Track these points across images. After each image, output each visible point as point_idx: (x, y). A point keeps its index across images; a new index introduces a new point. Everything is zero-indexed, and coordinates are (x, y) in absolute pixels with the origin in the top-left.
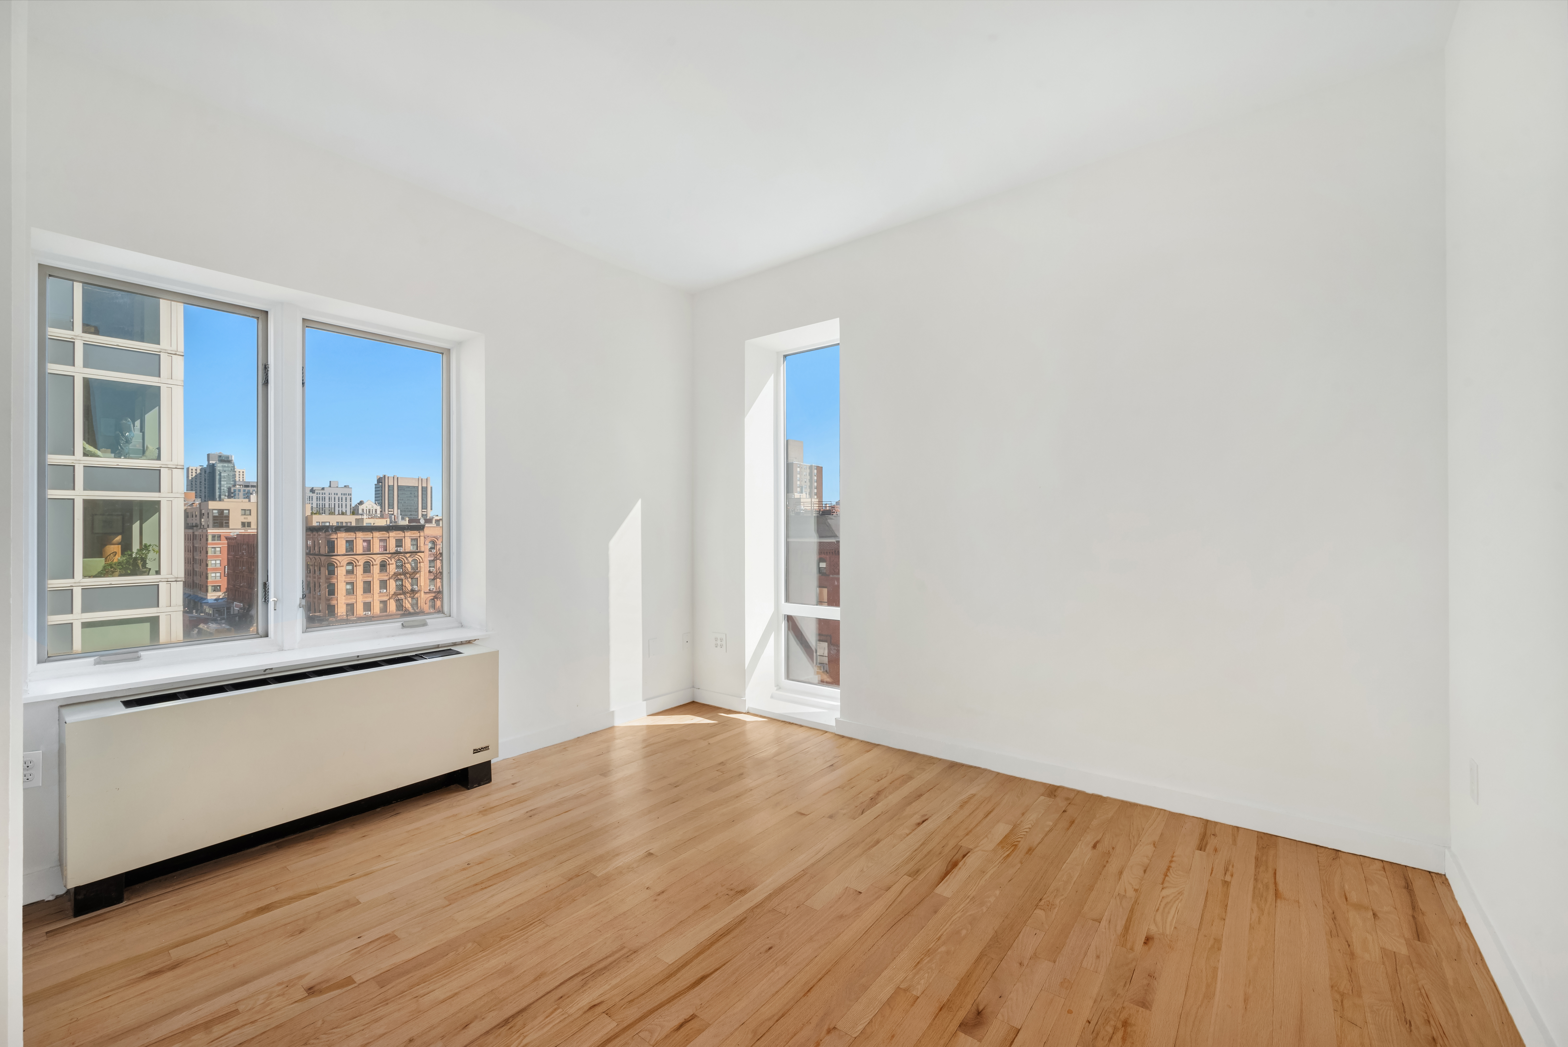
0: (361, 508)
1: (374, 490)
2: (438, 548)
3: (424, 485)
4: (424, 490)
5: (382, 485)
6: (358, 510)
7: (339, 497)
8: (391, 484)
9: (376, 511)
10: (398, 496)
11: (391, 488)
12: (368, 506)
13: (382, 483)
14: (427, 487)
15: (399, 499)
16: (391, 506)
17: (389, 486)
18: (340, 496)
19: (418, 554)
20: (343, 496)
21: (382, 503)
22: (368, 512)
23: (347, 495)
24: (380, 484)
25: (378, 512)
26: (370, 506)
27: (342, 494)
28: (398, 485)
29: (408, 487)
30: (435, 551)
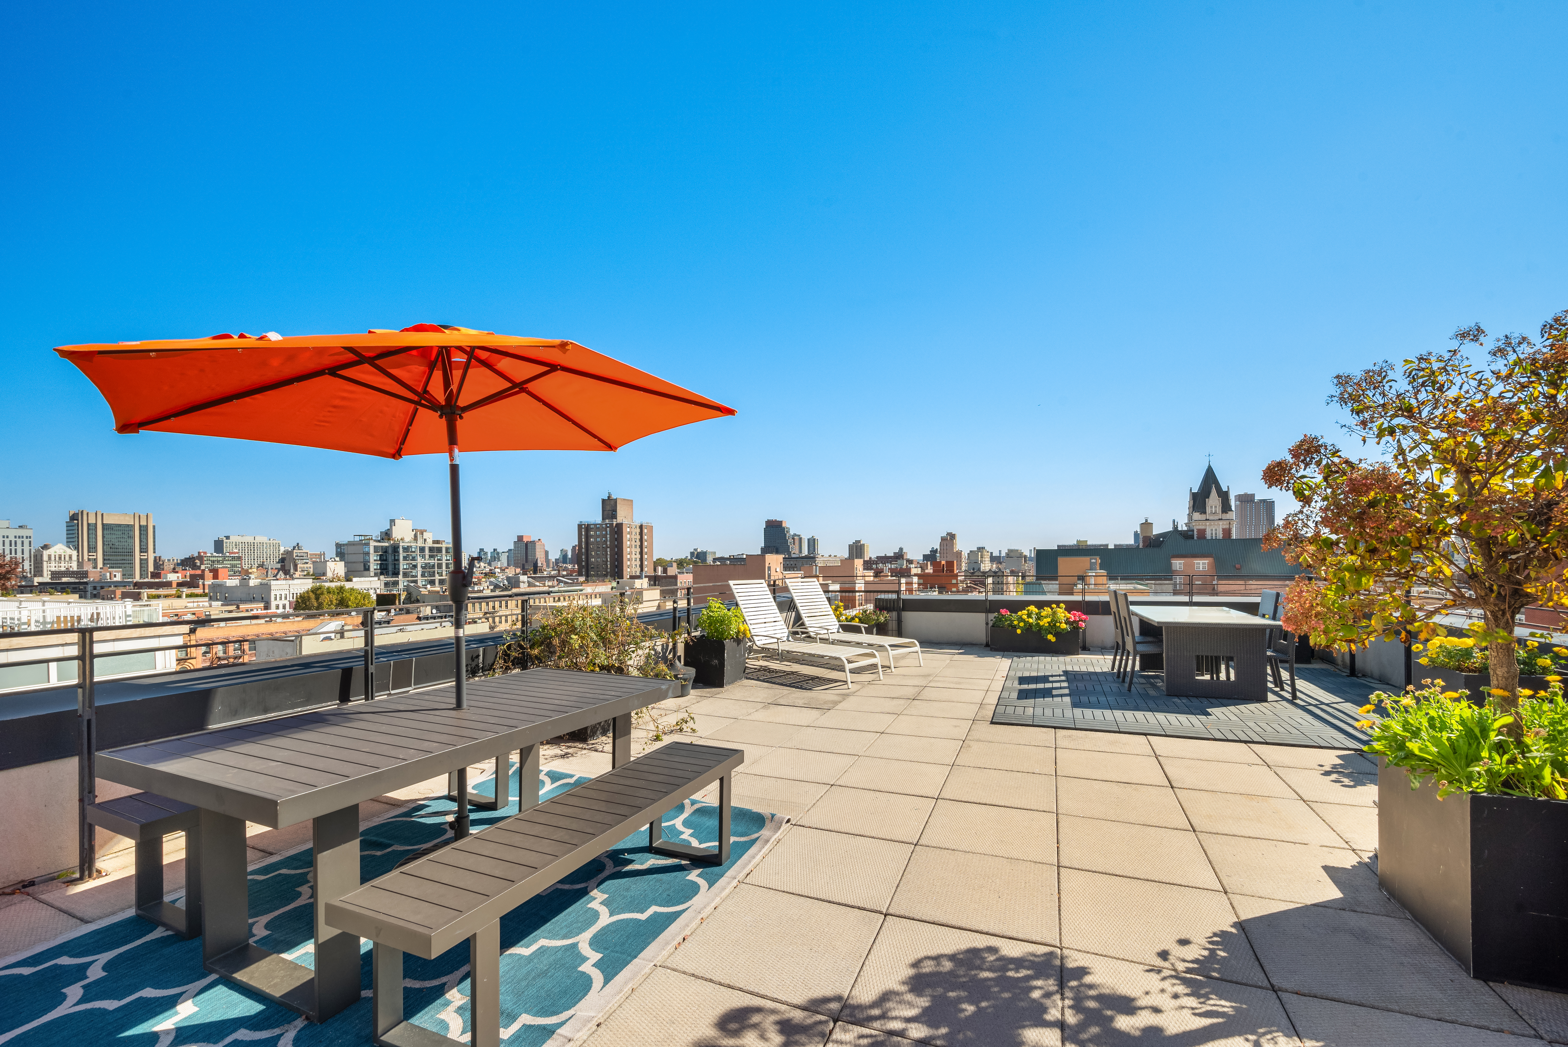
0: (46, 553)
1: (65, 528)
2: (214, 652)
3: (143, 523)
4: (144, 530)
5: (78, 523)
6: (42, 556)
7: (11, 541)
8: (92, 521)
9: (70, 557)
10: (103, 537)
11: (92, 528)
12: (57, 551)
13: (78, 520)
14: (147, 525)
15: (105, 540)
16: (92, 548)
17: (89, 525)
18: (13, 540)
19: (189, 661)
20: (17, 539)
21: (78, 545)
22: (57, 559)
23: (25, 537)
24: (76, 522)
25: (75, 558)
26: (62, 551)
27: (15, 537)
28: (103, 524)
29: (120, 525)
30: (210, 655)
